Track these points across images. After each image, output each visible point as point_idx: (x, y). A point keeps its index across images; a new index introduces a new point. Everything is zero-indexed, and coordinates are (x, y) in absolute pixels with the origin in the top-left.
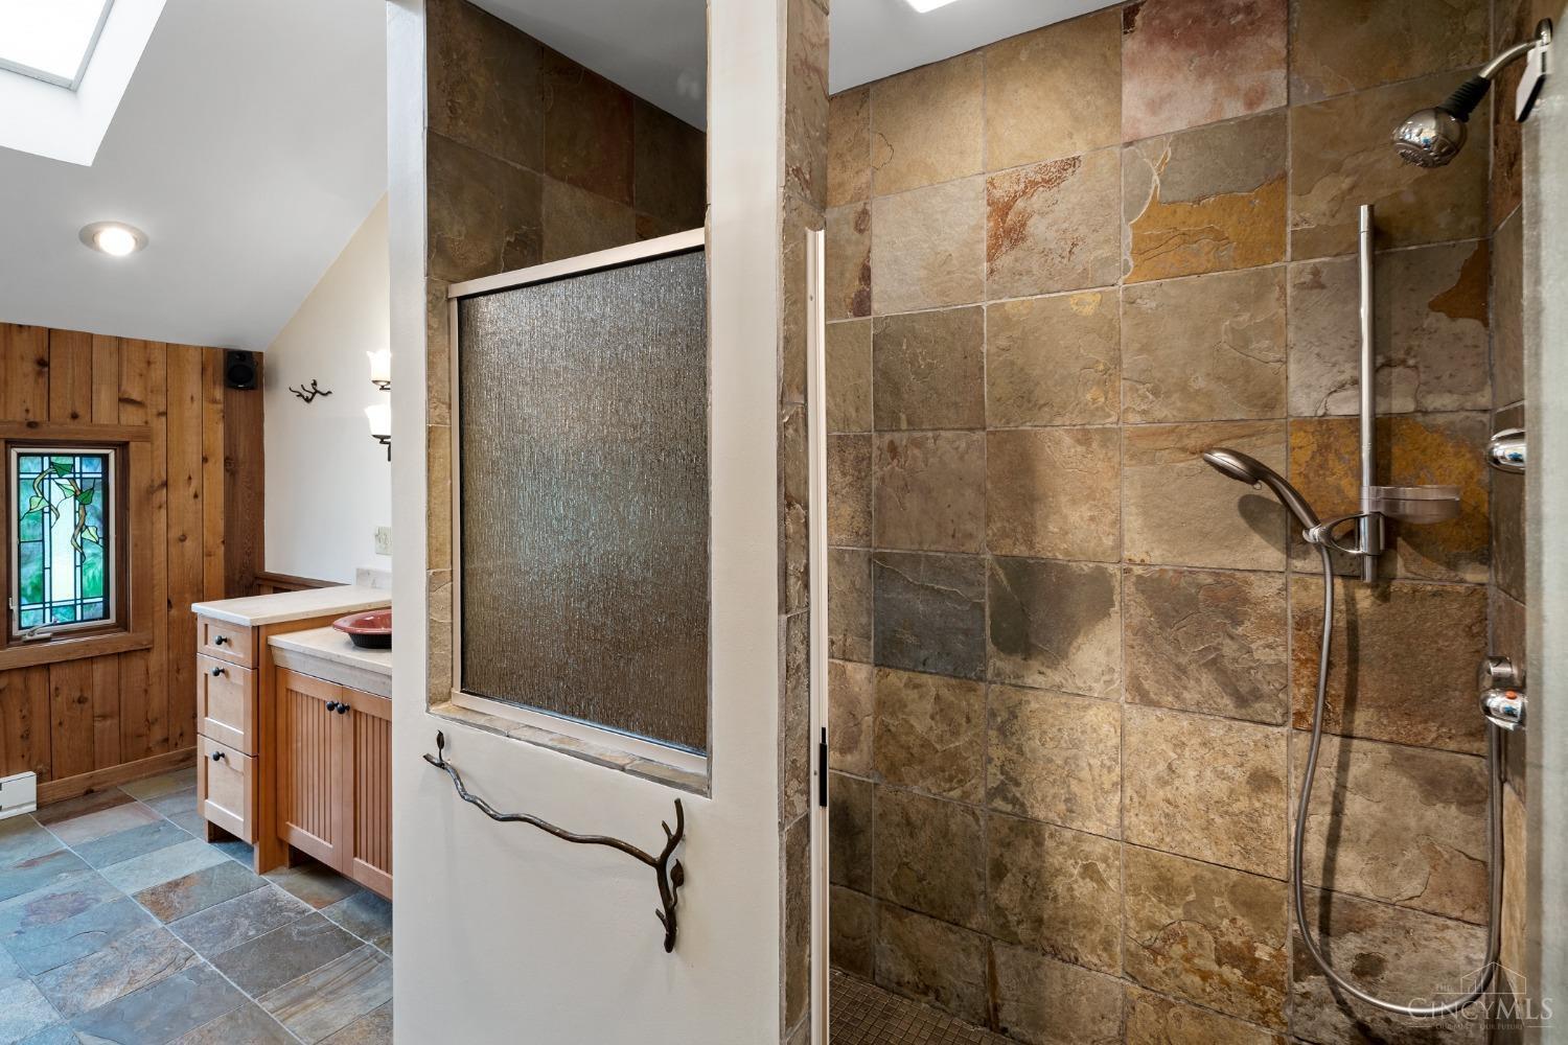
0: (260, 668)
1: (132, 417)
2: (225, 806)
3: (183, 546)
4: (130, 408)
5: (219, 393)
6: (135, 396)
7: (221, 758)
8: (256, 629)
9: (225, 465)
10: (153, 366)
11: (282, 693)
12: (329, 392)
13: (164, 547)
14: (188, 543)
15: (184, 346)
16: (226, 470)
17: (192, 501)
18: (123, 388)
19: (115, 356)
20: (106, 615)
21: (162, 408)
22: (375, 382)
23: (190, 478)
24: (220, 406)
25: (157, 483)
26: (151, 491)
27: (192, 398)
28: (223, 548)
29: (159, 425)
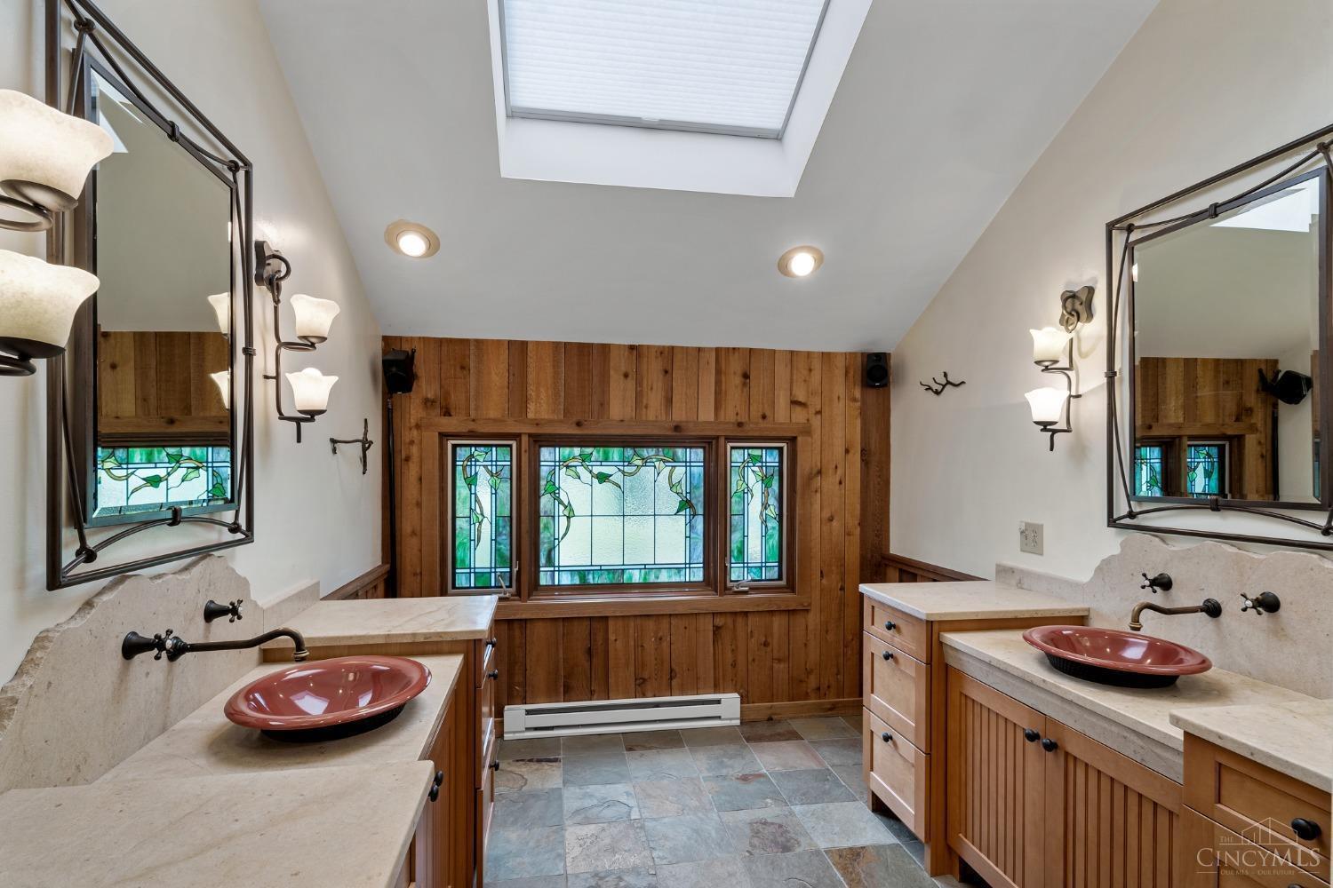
0: (933, 663)
1: (799, 416)
2: (892, 787)
3: (831, 526)
4: (798, 409)
5: (858, 393)
6: (801, 399)
7: (890, 741)
8: (930, 624)
9: (861, 455)
10: (813, 372)
11: (954, 696)
12: (963, 382)
13: (818, 525)
14: (834, 523)
15: (834, 353)
16: (862, 460)
17: (837, 487)
18: (794, 392)
19: (789, 366)
20: (780, 578)
21: (818, 408)
22: (1038, 363)
23: (836, 467)
24: (859, 404)
25: (815, 471)
26: (810, 478)
27: (839, 398)
28: (859, 529)
29: (816, 422)
